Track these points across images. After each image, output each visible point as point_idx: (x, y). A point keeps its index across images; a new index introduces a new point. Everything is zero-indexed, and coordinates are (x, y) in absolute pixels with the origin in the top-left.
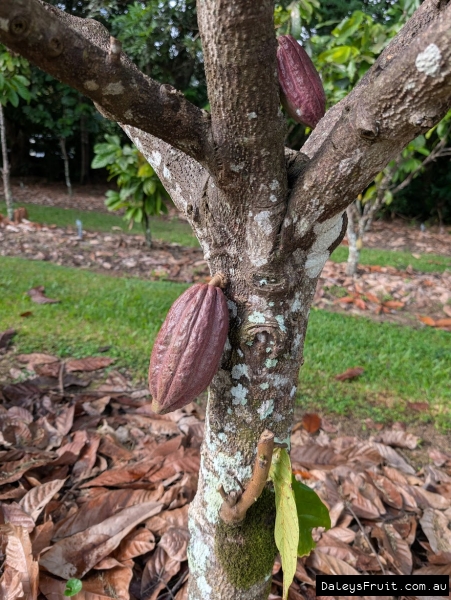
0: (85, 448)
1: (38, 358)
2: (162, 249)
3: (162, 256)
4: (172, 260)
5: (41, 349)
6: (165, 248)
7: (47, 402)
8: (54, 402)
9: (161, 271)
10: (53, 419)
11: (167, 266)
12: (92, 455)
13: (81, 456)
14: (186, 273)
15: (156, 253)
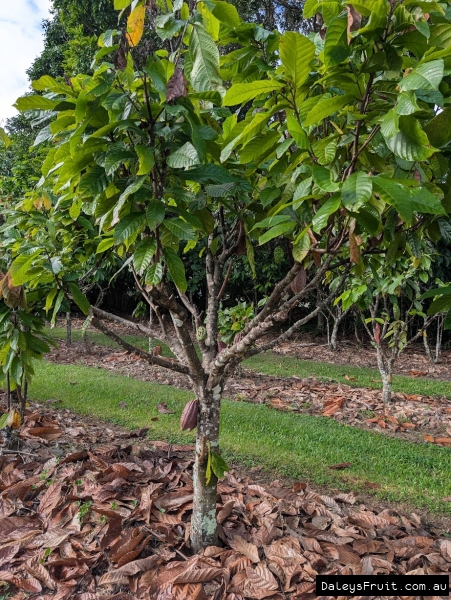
0: (175, 478)
1: (159, 443)
2: (249, 377)
3: (247, 383)
4: (254, 386)
5: (161, 438)
6: (252, 377)
7: (161, 461)
8: (164, 461)
9: (243, 394)
10: (162, 468)
11: (249, 391)
12: (177, 481)
13: (172, 481)
14: (261, 396)
15: (243, 381)
